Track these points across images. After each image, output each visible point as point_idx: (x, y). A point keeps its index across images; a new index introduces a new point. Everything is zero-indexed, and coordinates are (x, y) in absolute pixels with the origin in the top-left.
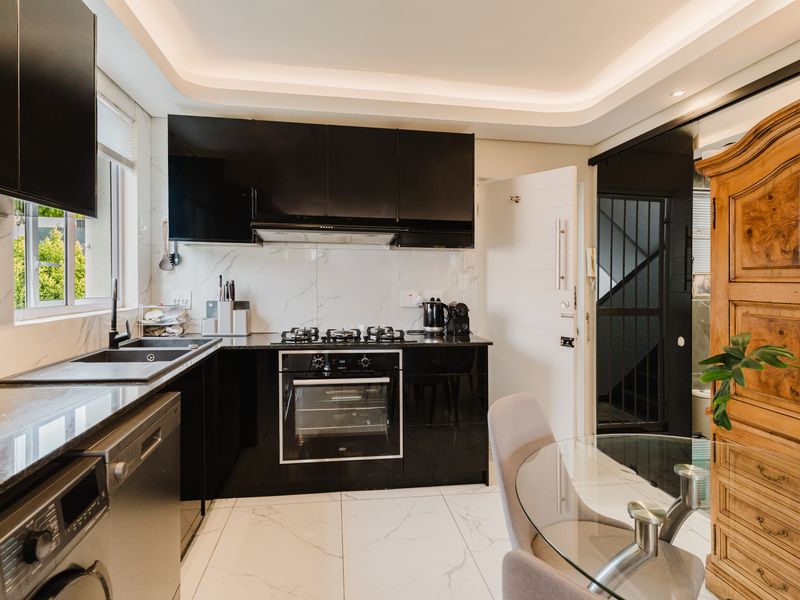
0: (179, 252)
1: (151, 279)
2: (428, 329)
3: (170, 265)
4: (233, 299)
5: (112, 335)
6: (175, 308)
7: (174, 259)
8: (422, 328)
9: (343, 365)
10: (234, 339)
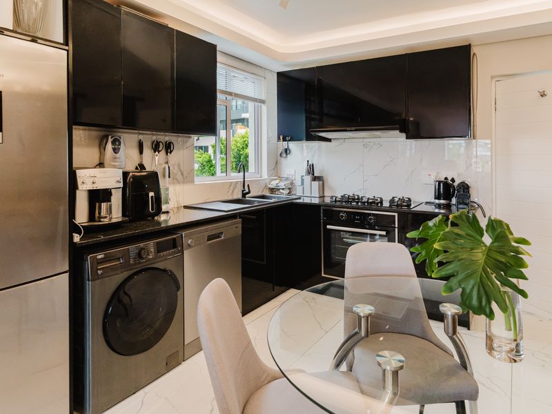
0: (290, 147)
1: (277, 162)
2: (437, 201)
3: (284, 155)
4: (313, 174)
5: (243, 191)
6: (287, 179)
7: (287, 151)
8: (433, 200)
9: (357, 220)
10: (313, 199)
